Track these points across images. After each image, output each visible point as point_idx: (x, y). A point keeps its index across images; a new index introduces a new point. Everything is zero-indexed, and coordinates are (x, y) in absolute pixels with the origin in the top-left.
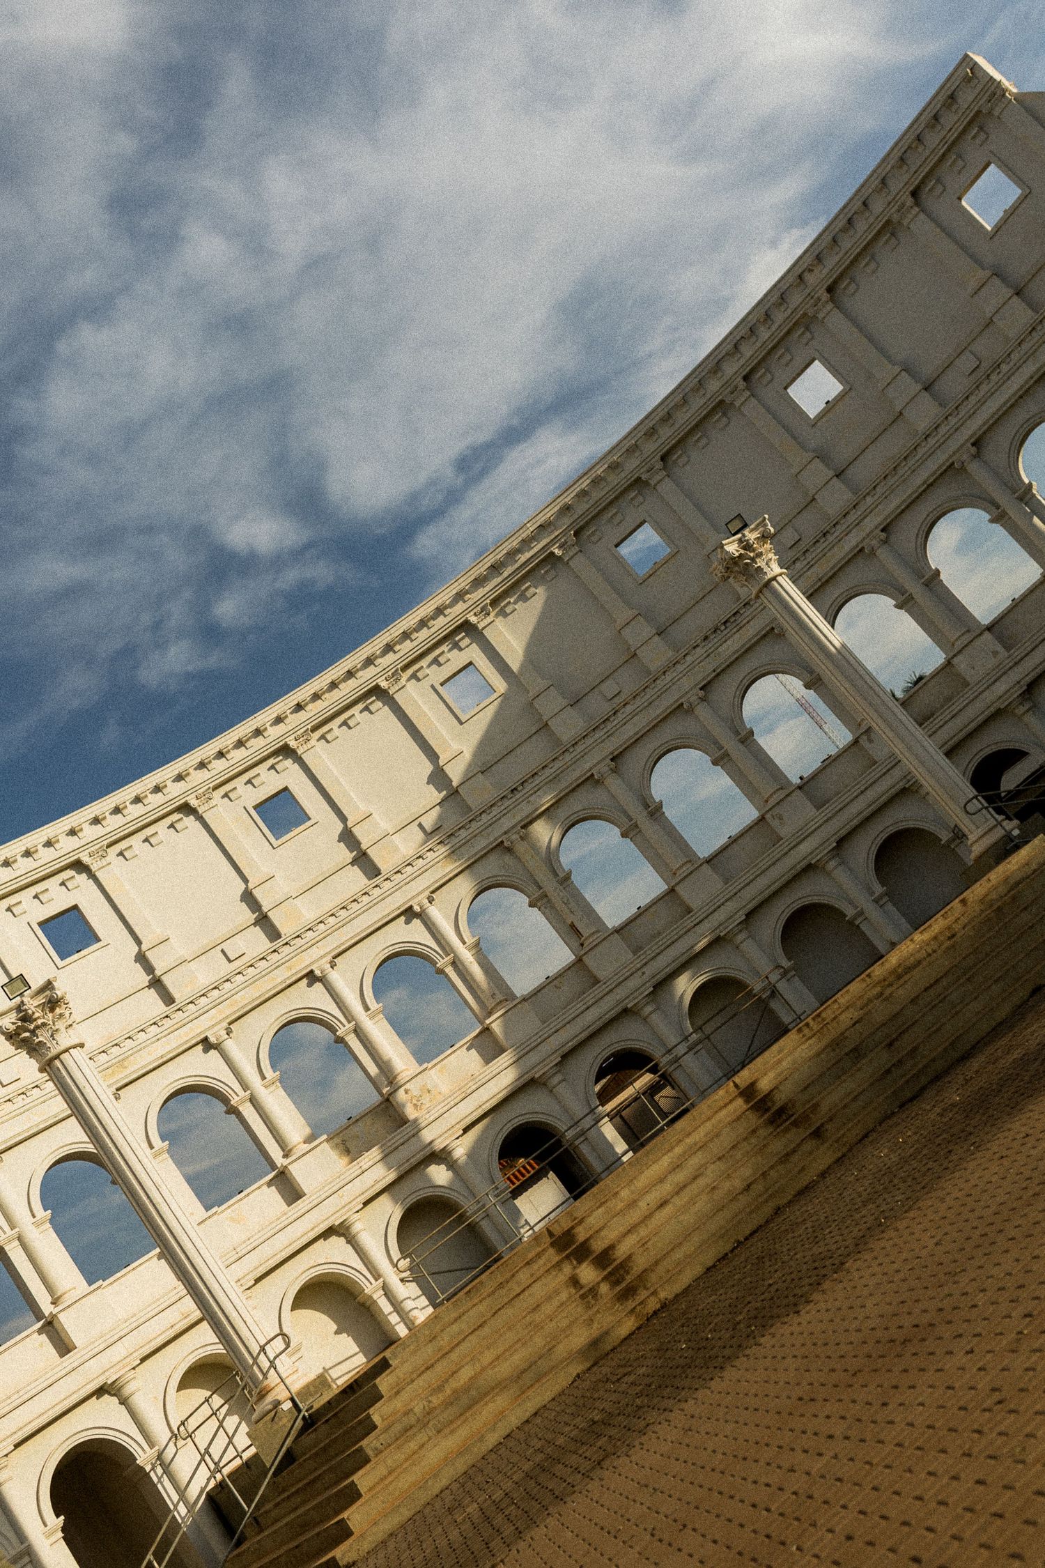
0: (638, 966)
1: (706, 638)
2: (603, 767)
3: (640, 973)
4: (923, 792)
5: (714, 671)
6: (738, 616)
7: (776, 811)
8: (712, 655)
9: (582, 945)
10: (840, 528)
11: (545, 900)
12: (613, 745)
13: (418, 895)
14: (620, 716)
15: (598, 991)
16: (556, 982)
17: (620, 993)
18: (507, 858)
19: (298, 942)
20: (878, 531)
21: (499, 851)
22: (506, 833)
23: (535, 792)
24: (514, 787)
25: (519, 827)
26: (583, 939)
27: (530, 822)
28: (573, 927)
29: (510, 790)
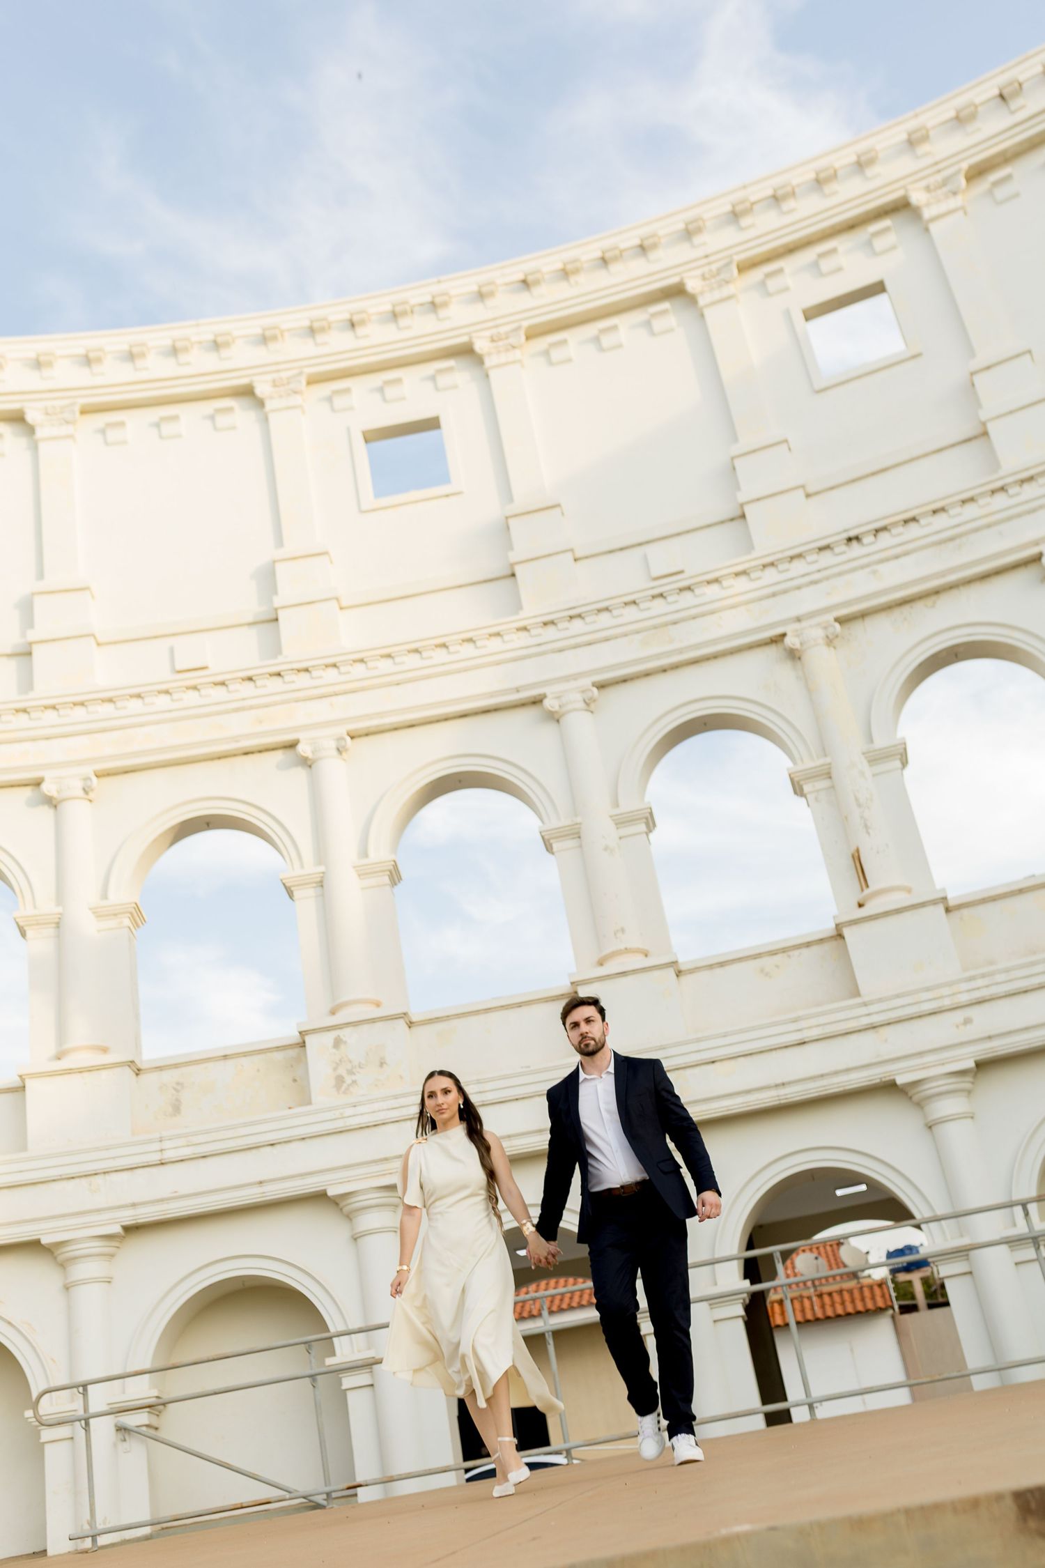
0: (964, 998)
3: (959, 1016)
9: (860, 905)
11: (823, 784)
13: (566, 679)
15: (842, 1013)
16: (767, 962)
18: (785, 674)
19: (303, 679)
21: (772, 651)
22: (798, 619)
23: (897, 557)
24: (852, 534)
25: (830, 617)
26: (867, 891)
27: (863, 615)
28: (857, 859)
29: (846, 535)
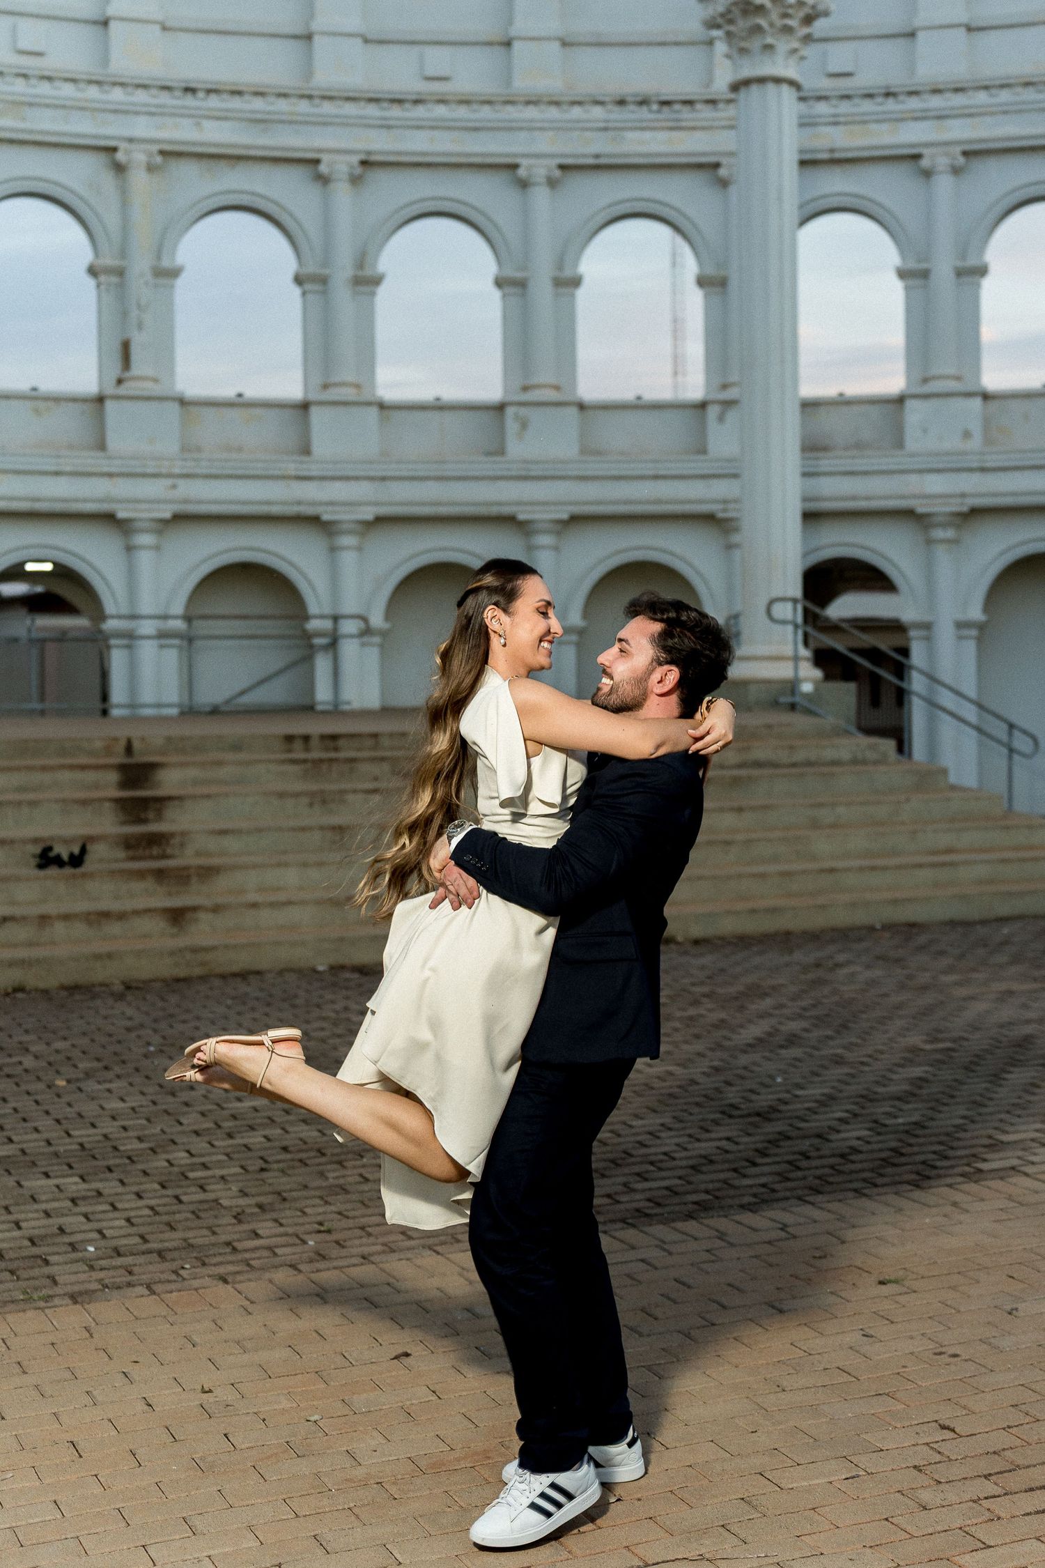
0: (177, 471)
1: (621, 102)
2: (340, 166)
3: (169, 482)
4: (735, 538)
5: (597, 156)
6: (686, 108)
7: (523, 411)
8: (610, 134)
9: (120, 382)
10: (914, 103)
11: (114, 279)
12: (381, 143)
14: (420, 112)
15: (91, 460)
16: (41, 404)
17: (122, 488)
18: (108, 180)
20: (958, 149)
21: (102, 158)
22: (131, 140)
23: (218, 118)
24: (193, 85)
25: (155, 148)
26: (127, 375)
27: (179, 155)
28: (126, 347)
29: (184, 85)
